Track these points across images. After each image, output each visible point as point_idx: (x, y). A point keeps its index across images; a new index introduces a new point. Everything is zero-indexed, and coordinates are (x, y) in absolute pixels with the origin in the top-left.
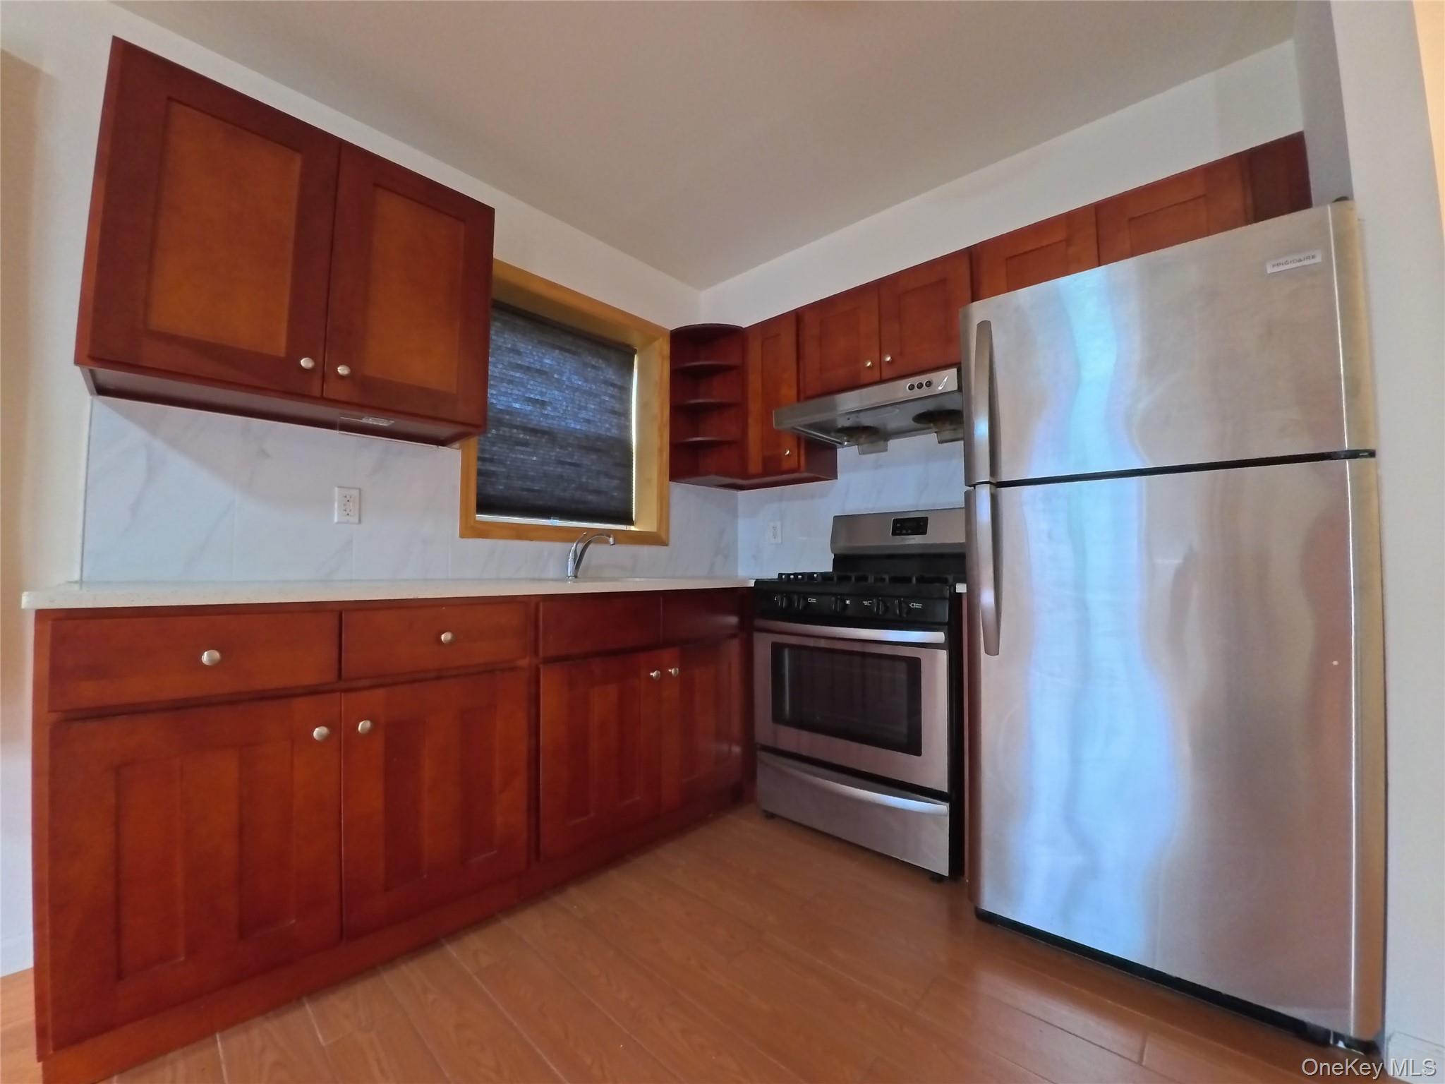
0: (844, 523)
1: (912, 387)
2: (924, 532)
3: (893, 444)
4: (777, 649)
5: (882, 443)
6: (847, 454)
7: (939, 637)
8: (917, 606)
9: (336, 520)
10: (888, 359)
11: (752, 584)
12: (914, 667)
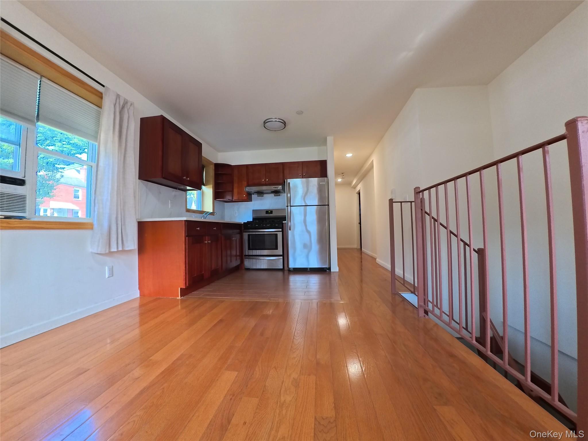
0: (254, 211)
1: (274, 188)
2: (272, 213)
3: (265, 195)
4: (249, 235)
5: (262, 195)
6: (254, 196)
7: (281, 230)
8: (277, 225)
9: (170, 207)
10: (267, 180)
11: (243, 223)
12: (276, 235)
